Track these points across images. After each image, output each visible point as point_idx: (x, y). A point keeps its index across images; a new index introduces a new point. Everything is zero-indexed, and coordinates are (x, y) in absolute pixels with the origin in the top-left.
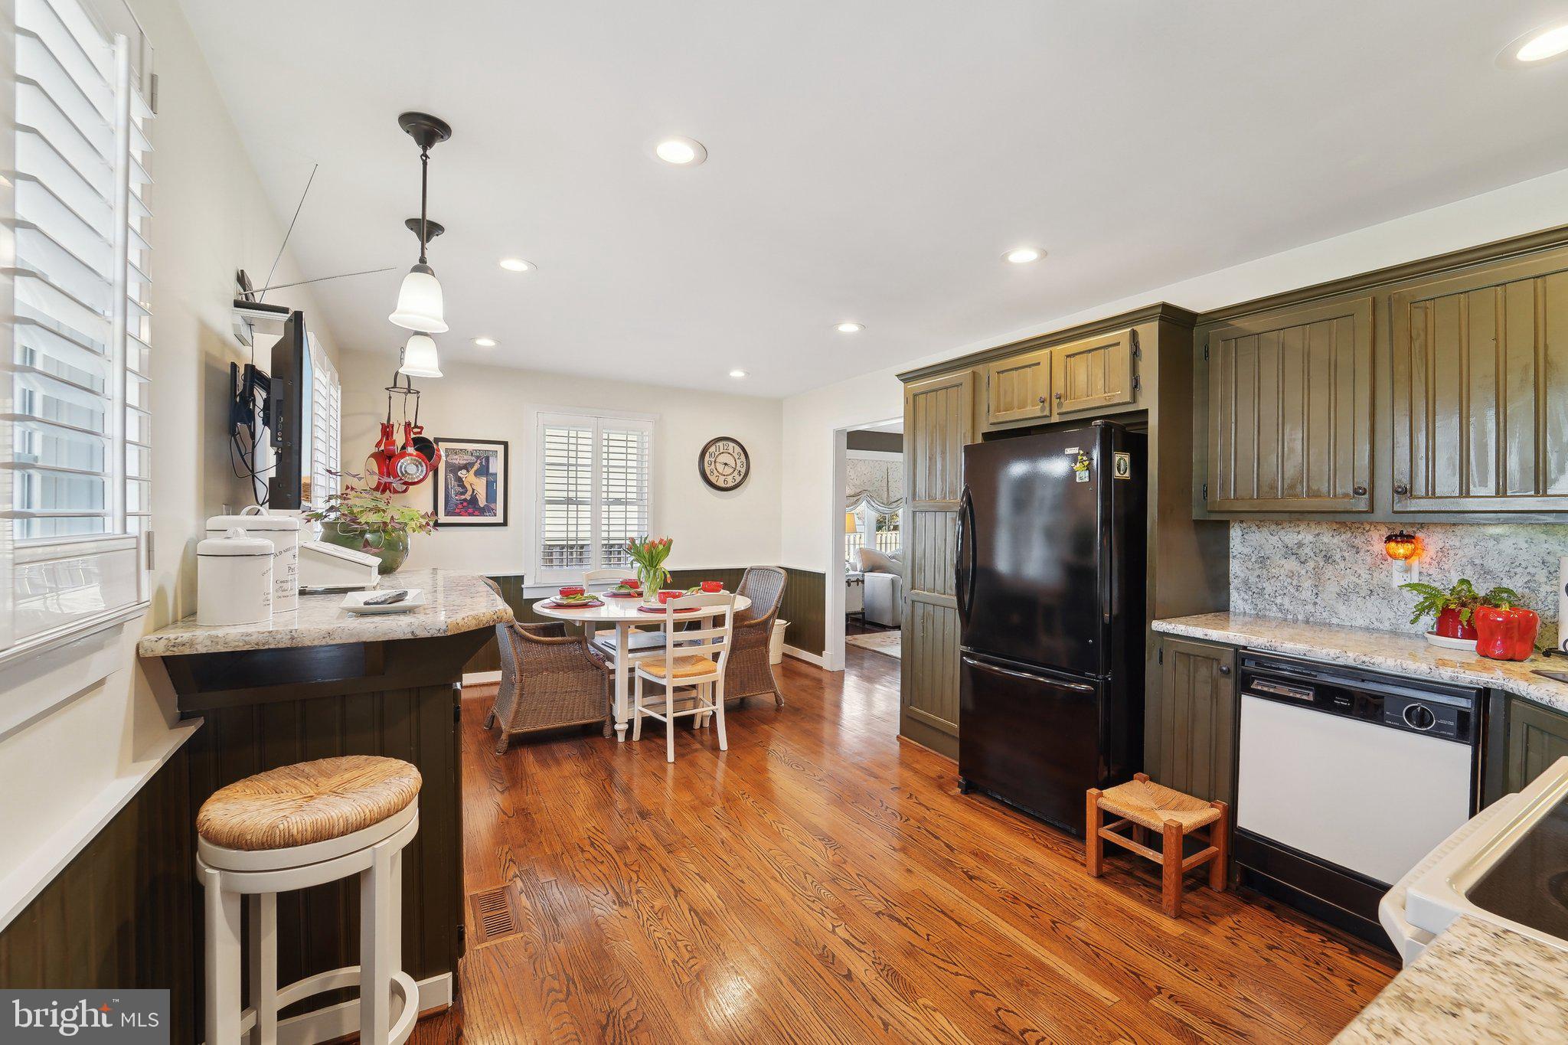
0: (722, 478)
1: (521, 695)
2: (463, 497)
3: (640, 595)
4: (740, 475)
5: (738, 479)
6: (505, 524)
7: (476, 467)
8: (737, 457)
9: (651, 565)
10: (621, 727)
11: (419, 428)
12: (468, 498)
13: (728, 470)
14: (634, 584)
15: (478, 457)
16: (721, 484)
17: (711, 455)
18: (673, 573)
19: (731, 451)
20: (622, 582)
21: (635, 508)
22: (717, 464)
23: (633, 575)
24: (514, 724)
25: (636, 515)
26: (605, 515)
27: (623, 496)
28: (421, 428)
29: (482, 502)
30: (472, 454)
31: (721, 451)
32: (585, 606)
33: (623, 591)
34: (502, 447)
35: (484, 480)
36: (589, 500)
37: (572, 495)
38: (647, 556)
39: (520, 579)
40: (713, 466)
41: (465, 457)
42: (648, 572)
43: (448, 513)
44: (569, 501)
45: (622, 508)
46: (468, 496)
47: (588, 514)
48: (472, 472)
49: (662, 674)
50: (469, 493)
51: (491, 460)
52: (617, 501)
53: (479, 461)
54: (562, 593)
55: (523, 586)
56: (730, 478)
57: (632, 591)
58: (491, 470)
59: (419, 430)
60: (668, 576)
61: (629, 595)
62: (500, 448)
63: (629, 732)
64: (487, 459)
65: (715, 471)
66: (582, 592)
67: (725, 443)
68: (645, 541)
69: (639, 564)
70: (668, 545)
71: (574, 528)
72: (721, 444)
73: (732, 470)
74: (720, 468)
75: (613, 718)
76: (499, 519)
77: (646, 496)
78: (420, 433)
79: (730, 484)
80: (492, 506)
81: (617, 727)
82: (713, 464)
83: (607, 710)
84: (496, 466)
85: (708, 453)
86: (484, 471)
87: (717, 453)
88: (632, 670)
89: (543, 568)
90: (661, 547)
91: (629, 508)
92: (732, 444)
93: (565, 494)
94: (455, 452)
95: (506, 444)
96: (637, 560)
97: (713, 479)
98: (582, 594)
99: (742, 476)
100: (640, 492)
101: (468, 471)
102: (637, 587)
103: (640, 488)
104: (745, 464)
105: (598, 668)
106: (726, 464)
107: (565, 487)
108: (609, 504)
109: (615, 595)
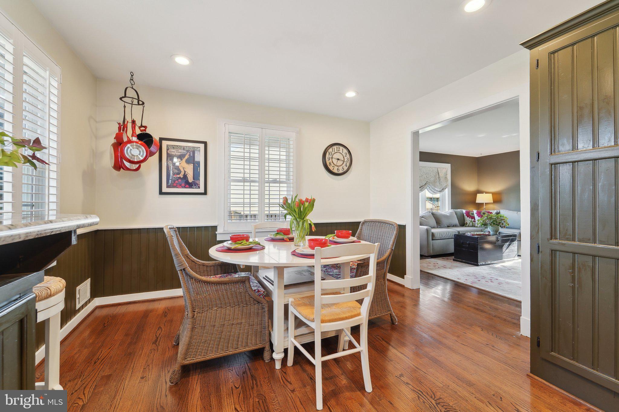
0: (336, 168)
1: (193, 329)
2: (178, 176)
3: (292, 240)
4: (346, 166)
5: (346, 168)
6: (205, 193)
7: (186, 157)
8: (344, 155)
9: (300, 217)
10: (278, 356)
11: (144, 127)
12: (182, 177)
13: (340, 163)
14: (286, 232)
15: (188, 151)
16: (335, 171)
17: (329, 154)
18: (316, 225)
19: (341, 151)
20: (278, 231)
21: (285, 185)
22: (333, 159)
23: (285, 226)
24: (186, 355)
25: (285, 189)
26: (267, 188)
27: (278, 177)
28: (145, 127)
29: (191, 180)
30: (184, 149)
31: (336, 151)
32: (250, 250)
33: (279, 237)
34: (203, 145)
35: (191, 166)
36: (257, 179)
37: (247, 175)
38: (297, 210)
39: (215, 228)
40: (331, 161)
41: (180, 151)
42: (298, 223)
43: (168, 187)
44: (244, 180)
45: (278, 185)
46: (181, 176)
47: (257, 188)
48: (184, 160)
49: (312, 317)
50: (183, 173)
51: (196, 152)
52: (275, 181)
53: (188, 154)
54: (232, 239)
55: (216, 233)
56: (341, 168)
57: (285, 237)
58: (196, 159)
59: (144, 129)
60: (313, 226)
61: (283, 240)
62: (202, 146)
63: (284, 361)
64: (194, 153)
65: (332, 164)
66: (247, 239)
67: (338, 146)
68: (295, 199)
69: (291, 217)
70: (312, 202)
71: (248, 196)
72: (335, 147)
73: (342, 163)
74: (335, 161)
75: (271, 345)
76: (202, 190)
77: (291, 177)
78: (145, 130)
79: (341, 172)
80: (197, 182)
81: (275, 356)
82: (331, 159)
83: (267, 339)
84: (200, 157)
85: (328, 153)
86: (191, 160)
87: (333, 153)
88: (286, 307)
89: (229, 221)
90: (307, 204)
91: (281, 185)
92: (341, 148)
93: (242, 175)
94: (174, 147)
95: (205, 143)
96: (290, 214)
97: (331, 168)
98: (247, 240)
99: (347, 167)
100: (288, 175)
101: (182, 160)
102: (288, 234)
103: (288, 172)
104: (349, 160)
105: (259, 302)
106: (338, 159)
107: (242, 171)
108: (269, 182)
109: (273, 240)
